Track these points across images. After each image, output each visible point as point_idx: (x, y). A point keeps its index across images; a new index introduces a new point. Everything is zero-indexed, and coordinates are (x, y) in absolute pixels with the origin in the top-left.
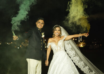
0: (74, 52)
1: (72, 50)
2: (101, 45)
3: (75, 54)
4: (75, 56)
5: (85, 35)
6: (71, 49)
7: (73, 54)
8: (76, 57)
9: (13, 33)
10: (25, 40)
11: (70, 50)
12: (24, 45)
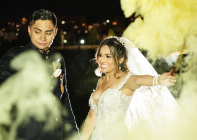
12: (5, 38)
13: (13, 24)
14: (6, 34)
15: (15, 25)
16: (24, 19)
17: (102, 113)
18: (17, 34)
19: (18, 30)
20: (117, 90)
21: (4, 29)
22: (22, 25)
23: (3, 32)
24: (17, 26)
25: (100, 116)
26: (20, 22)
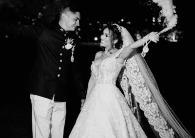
1: (145, 88)
3: (151, 98)
6: (143, 86)
7: (147, 97)
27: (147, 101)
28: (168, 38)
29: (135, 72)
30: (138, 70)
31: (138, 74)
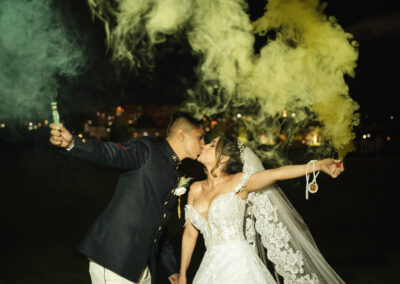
0: (297, 258)
1: (291, 250)
2: (388, 138)
3: (303, 267)
4: (304, 274)
5: (328, 166)
6: (287, 246)
7: (296, 265)
8: (307, 276)
9: (55, 107)
10: (98, 114)
11: (282, 249)
12: (92, 134)
13: (103, 115)
14: (94, 128)
15: (107, 116)
16: (119, 109)
17: (218, 227)
18: (109, 130)
19: (110, 123)
20: (233, 194)
21: (90, 122)
22: (116, 117)
23: (90, 125)
24: (110, 118)
25: (215, 231)
26: (114, 113)
27: (297, 272)
28: (306, 141)
29: (271, 222)
30: (276, 219)
31: (277, 227)
